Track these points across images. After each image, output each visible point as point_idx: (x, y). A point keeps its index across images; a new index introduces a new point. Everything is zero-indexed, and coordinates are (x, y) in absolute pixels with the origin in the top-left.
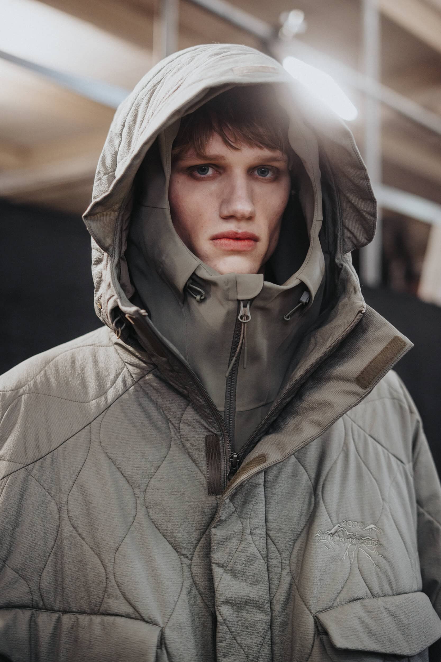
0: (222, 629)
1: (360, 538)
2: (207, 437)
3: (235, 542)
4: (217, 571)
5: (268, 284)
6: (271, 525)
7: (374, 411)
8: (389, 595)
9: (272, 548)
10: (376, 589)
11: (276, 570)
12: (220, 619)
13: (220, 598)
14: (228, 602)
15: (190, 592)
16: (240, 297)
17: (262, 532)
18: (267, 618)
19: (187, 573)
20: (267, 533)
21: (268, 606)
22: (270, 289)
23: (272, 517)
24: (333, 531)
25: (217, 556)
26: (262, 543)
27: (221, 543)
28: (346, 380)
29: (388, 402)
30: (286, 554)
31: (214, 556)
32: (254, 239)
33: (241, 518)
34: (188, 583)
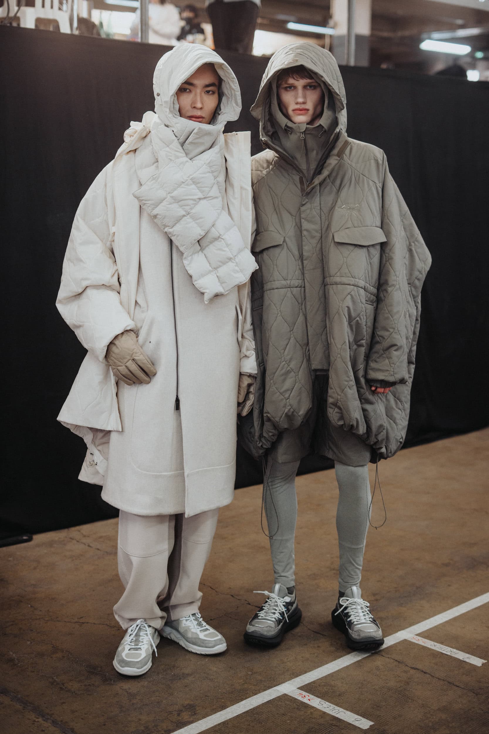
0: (304, 238)
1: (353, 209)
2: (300, 178)
3: (308, 211)
4: (303, 220)
5: (308, 126)
6: (322, 206)
7: (365, 165)
8: (361, 227)
9: (322, 213)
10: (356, 225)
11: (323, 220)
12: (303, 235)
13: (303, 229)
14: (305, 230)
15: (295, 227)
16: (301, 131)
17: (319, 208)
18: (320, 235)
19: (294, 221)
20: (321, 209)
21: (320, 231)
22: (309, 128)
23: (322, 203)
24: (343, 207)
25: (303, 216)
26: (319, 211)
27: (304, 211)
28: (335, 155)
29: (373, 162)
30: (327, 215)
31: (301, 215)
32: (308, 110)
33: (311, 203)
34: (294, 224)
